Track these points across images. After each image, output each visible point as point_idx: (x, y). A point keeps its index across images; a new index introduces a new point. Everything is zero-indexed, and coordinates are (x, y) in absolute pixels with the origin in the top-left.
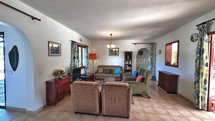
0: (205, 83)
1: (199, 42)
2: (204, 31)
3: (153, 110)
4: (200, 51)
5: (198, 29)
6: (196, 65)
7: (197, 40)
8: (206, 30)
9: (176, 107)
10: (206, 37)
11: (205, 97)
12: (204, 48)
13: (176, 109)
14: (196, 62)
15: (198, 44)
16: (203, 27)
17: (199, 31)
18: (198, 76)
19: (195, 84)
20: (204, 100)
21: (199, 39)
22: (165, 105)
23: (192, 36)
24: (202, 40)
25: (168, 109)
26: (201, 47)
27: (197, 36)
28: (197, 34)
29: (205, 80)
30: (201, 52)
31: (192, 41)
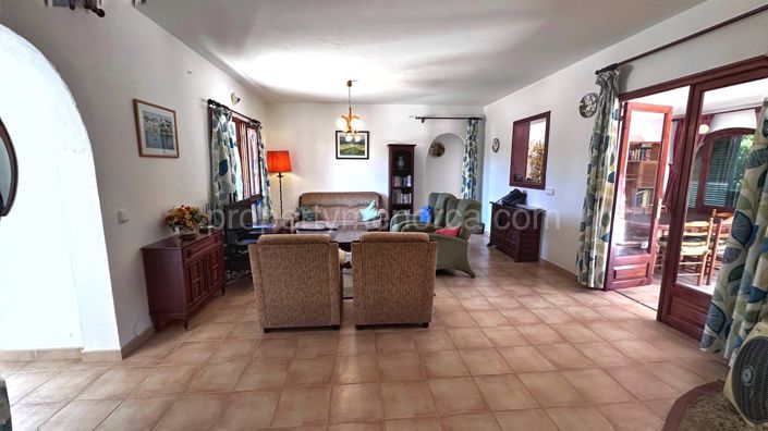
0: (605, 225)
1: (598, 118)
2: (613, 88)
3: (486, 303)
4: (601, 142)
5: (598, 82)
6: (589, 179)
7: (594, 112)
8: (616, 85)
9: (538, 290)
10: (616, 105)
11: (602, 258)
12: (610, 134)
13: (539, 295)
14: (589, 172)
15: (597, 124)
16: (611, 78)
17: (600, 87)
18: (592, 209)
19: (583, 229)
20: (601, 265)
21: (599, 109)
22: (512, 288)
23: (583, 101)
24: (605, 113)
25: (520, 296)
26: (603, 131)
27: (596, 101)
28: (595, 95)
29: (606, 216)
30: (603, 147)
31: (583, 115)
